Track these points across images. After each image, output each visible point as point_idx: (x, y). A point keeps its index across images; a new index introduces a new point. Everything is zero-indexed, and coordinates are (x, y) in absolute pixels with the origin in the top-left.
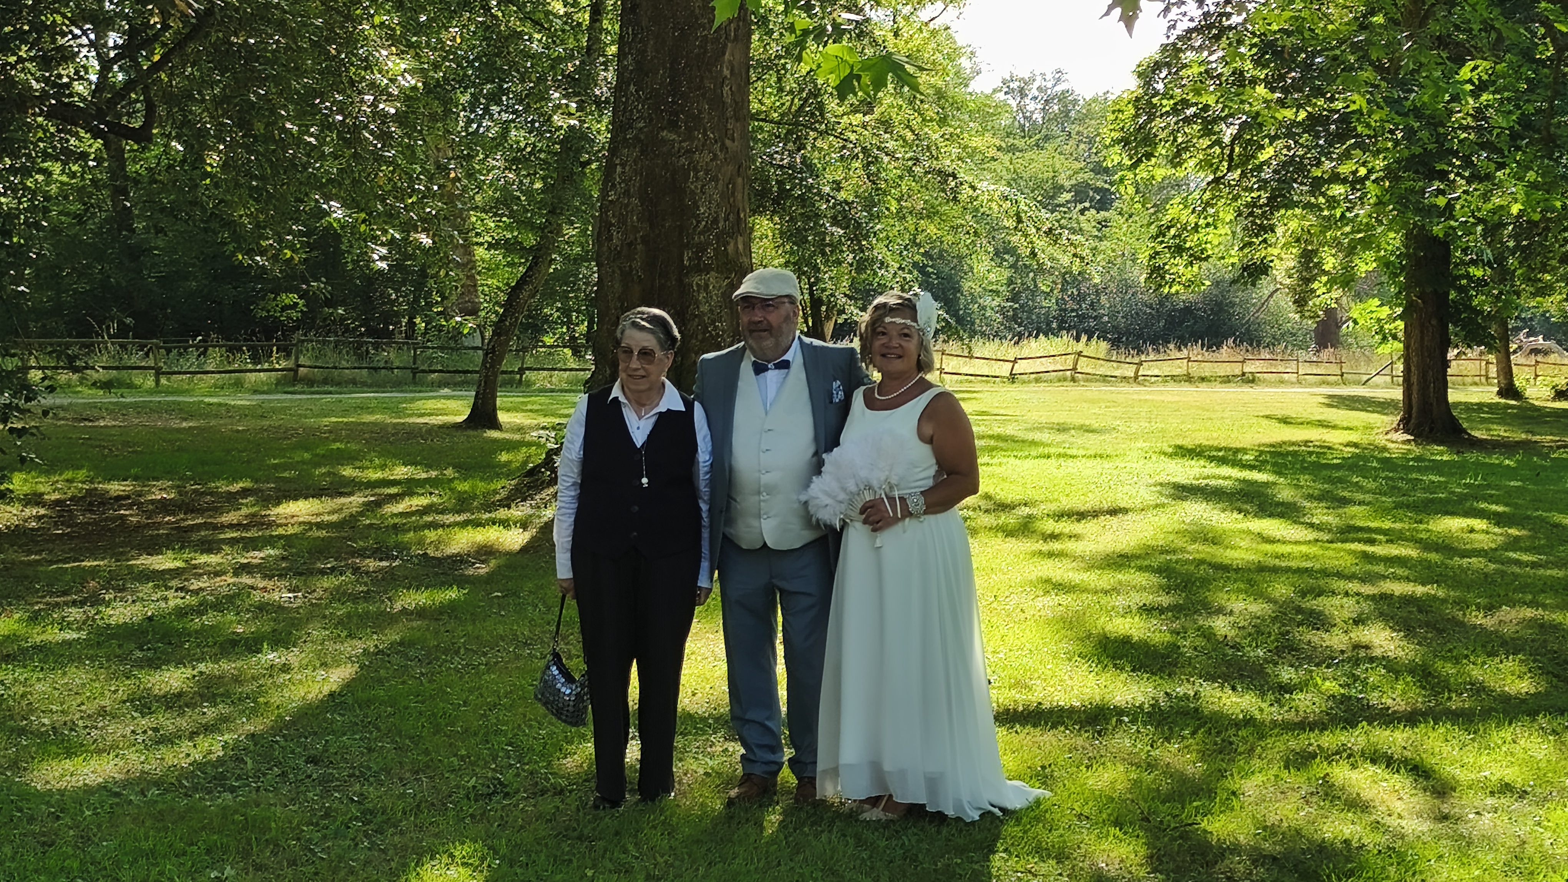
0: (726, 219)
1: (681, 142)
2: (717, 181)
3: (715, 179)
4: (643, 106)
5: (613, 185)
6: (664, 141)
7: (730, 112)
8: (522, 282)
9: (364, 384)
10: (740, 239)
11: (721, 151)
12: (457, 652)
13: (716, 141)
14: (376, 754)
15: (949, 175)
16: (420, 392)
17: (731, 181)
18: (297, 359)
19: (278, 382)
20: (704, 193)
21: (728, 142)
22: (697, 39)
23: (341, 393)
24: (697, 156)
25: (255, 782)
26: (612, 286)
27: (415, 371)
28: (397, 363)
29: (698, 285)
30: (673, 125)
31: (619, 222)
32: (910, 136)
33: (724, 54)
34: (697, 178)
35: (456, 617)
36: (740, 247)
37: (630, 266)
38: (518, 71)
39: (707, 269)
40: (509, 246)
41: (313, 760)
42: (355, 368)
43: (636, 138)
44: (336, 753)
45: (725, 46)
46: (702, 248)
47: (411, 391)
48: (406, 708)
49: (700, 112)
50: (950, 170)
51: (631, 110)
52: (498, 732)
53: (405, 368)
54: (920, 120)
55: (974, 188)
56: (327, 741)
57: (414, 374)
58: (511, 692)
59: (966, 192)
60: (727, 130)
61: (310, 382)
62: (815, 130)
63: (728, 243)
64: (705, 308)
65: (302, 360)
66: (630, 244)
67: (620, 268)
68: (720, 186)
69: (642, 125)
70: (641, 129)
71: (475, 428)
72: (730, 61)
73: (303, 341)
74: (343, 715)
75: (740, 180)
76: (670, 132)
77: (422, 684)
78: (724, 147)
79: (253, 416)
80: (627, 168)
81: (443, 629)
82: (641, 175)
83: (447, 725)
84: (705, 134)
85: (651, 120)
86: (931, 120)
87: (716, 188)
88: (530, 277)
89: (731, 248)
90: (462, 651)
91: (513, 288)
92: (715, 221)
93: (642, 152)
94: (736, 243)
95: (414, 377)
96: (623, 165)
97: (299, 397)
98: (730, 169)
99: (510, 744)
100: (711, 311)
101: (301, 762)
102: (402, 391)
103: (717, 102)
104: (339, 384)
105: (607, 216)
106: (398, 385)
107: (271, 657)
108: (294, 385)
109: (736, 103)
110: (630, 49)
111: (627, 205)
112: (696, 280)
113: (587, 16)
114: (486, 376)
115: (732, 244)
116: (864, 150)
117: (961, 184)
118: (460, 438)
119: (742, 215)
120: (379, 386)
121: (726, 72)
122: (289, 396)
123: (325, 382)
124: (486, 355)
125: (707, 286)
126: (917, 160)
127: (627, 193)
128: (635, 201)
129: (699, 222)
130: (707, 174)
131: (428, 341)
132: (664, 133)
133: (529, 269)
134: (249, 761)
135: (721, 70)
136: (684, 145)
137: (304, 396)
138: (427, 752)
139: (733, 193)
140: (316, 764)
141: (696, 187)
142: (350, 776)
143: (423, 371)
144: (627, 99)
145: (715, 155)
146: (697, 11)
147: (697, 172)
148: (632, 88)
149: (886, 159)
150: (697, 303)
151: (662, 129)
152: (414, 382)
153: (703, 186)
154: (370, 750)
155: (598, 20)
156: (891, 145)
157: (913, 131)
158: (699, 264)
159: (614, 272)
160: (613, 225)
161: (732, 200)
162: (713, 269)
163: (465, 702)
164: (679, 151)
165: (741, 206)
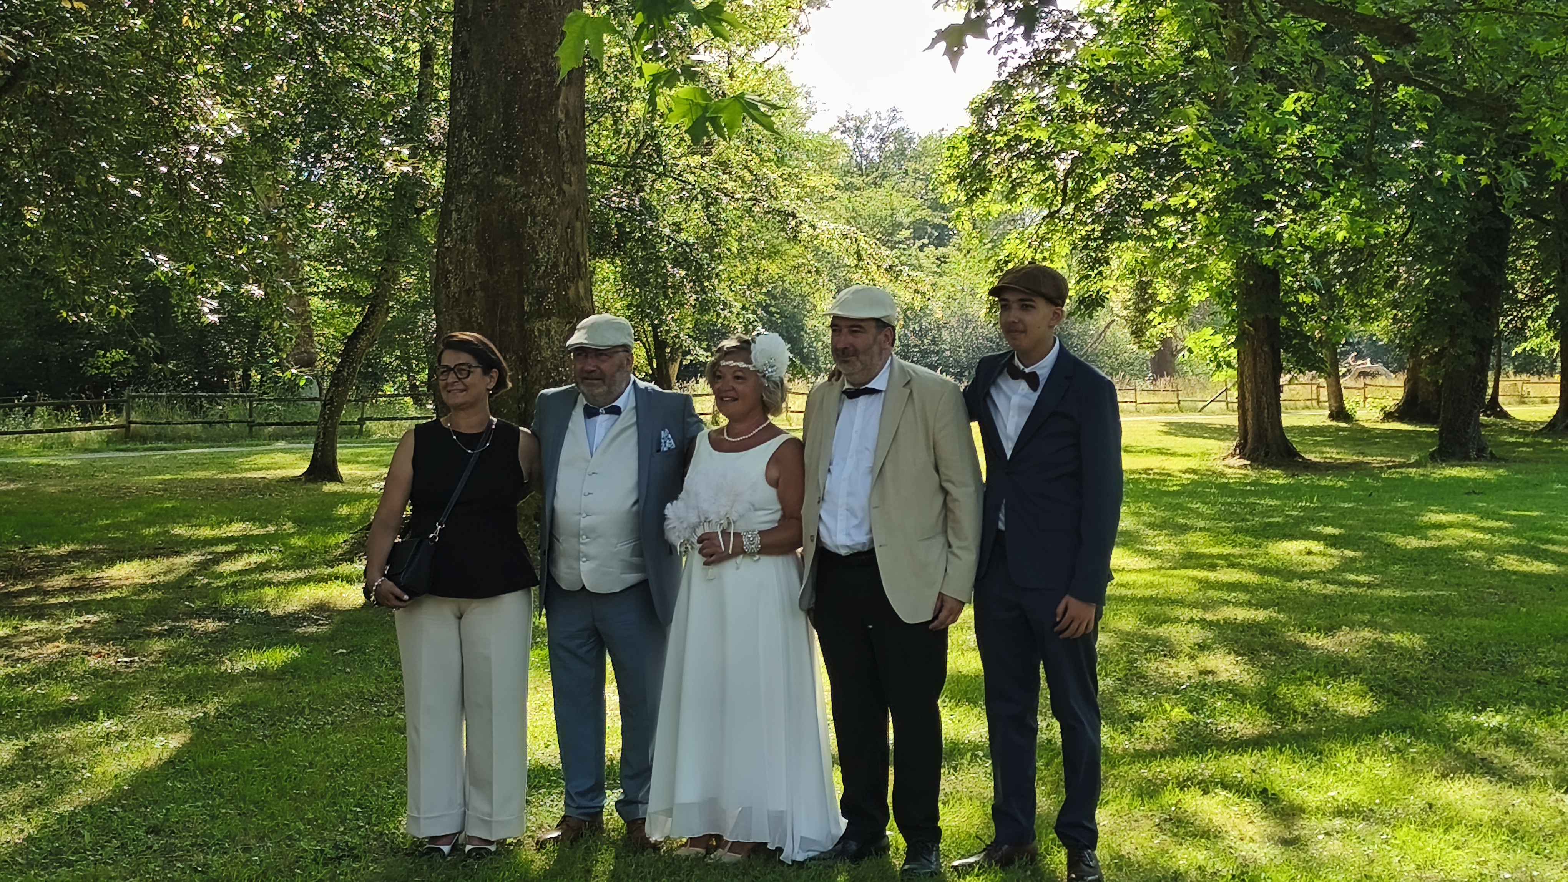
0: (566, 263)
1: (517, 187)
2: (555, 227)
3: (553, 223)
4: (477, 151)
5: (450, 232)
6: (499, 186)
7: (566, 156)
8: (359, 331)
9: (198, 439)
10: (581, 283)
11: (558, 195)
12: (301, 713)
13: (553, 186)
14: (219, 821)
15: (789, 215)
16: (257, 445)
17: (570, 225)
18: (128, 415)
19: (109, 440)
20: (542, 238)
21: (565, 187)
22: (530, 84)
23: (175, 449)
24: (534, 200)
25: (93, 856)
27: (251, 425)
28: (232, 417)
29: (539, 330)
30: (509, 170)
31: (456, 268)
32: (748, 177)
33: (558, 98)
34: (535, 223)
35: (299, 677)
36: (582, 291)
37: (470, 313)
38: (348, 118)
39: (549, 315)
40: (345, 296)
41: (154, 830)
42: (189, 423)
43: (471, 183)
44: (177, 822)
45: (559, 90)
46: (541, 294)
47: (248, 445)
48: (250, 772)
49: (536, 157)
50: (790, 210)
51: (465, 156)
52: (345, 794)
53: (241, 422)
54: (757, 160)
55: (814, 227)
56: (168, 810)
57: (251, 427)
58: (358, 751)
59: (806, 232)
60: (564, 174)
61: (144, 439)
62: (653, 172)
63: (569, 288)
64: (547, 353)
65: (134, 417)
66: (468, 292)
67: (459, 315)
68: (558, 231)
69: (477, 170)
70: (476, 174)
71: (315, 481)
72: (564, 105)
73: (134, 397)
74: (184, 783)
75: (578, 224)
76: (505, 177)
77: (266, 747)
78: (561, 192)
79: (84, 476)
80: (463, 214)
81: (286, 689)
82: (478, 221)
83: (292, 789)
84: (541, 178)
85: (486, 165)
86: (769, 160)
87: (554, 233)
88: (367, 326)
89: (571, 293)
90: (307, 711)
91: (350, 338)
92: (555, 266)
93: (478, 197)
94: (577, 288)
95: (251, 430)
96: (458, 211)
97: (131, 454)
98: (568, 213)
99: (358, 805)
100: (554, 357)
101: (141, 833)
102: (238, 446)
103: (553, 146)
104: (172, 440)
105: (444, 263)
106: (234, 439)
107: (107, 724)
108: (126, 443)
109: (572, 147)
110: (462, 94)
111: (464, 251)
112: (538, 325)
113: (417, 62)
114: (325, 428)
115: (573, 289)
116: (704, 192)
117: (801, 223)
118: (299, 491)
119: (582, 259)
120: (215, 441)
121: (561, 116)
122: (122, 454)
123: (158, 438)
124: (324, 406)
125: (549, 331)
126: (757, 200)
127: (463, 239)
128: (472, 247)
129: (538, 267)
130: (545, 219)
131: (264, 393)
132: (500, 178)
133: (366, 318)
134: (87, 835)
135: (556, 114)
136: (521, 189)
137: (137, 454)
138: (272, 817)
139: (572, 238)
140: (157, 834)
141: (534, 232)
142: (192, 846)
143: (260, 424)
144: (461, 145)
145: (553, 199)
146: (529, 55)
147: (534, 216)
148: (466, 134)
149: (725, 200)
150: (539, 348)
151: (498, 174)
152: (251, 436)
153: (541, 231)
154: (213, 817)
155: (429, 65)
156: (730, 186)
157: (751, 172)
158: (539, 309)
159: (453, 319)
160: (449, 272)
161: (571, 244)
162: (554, 314)
163: (311, 764)
164: (515, 196)
165: (580, 250)
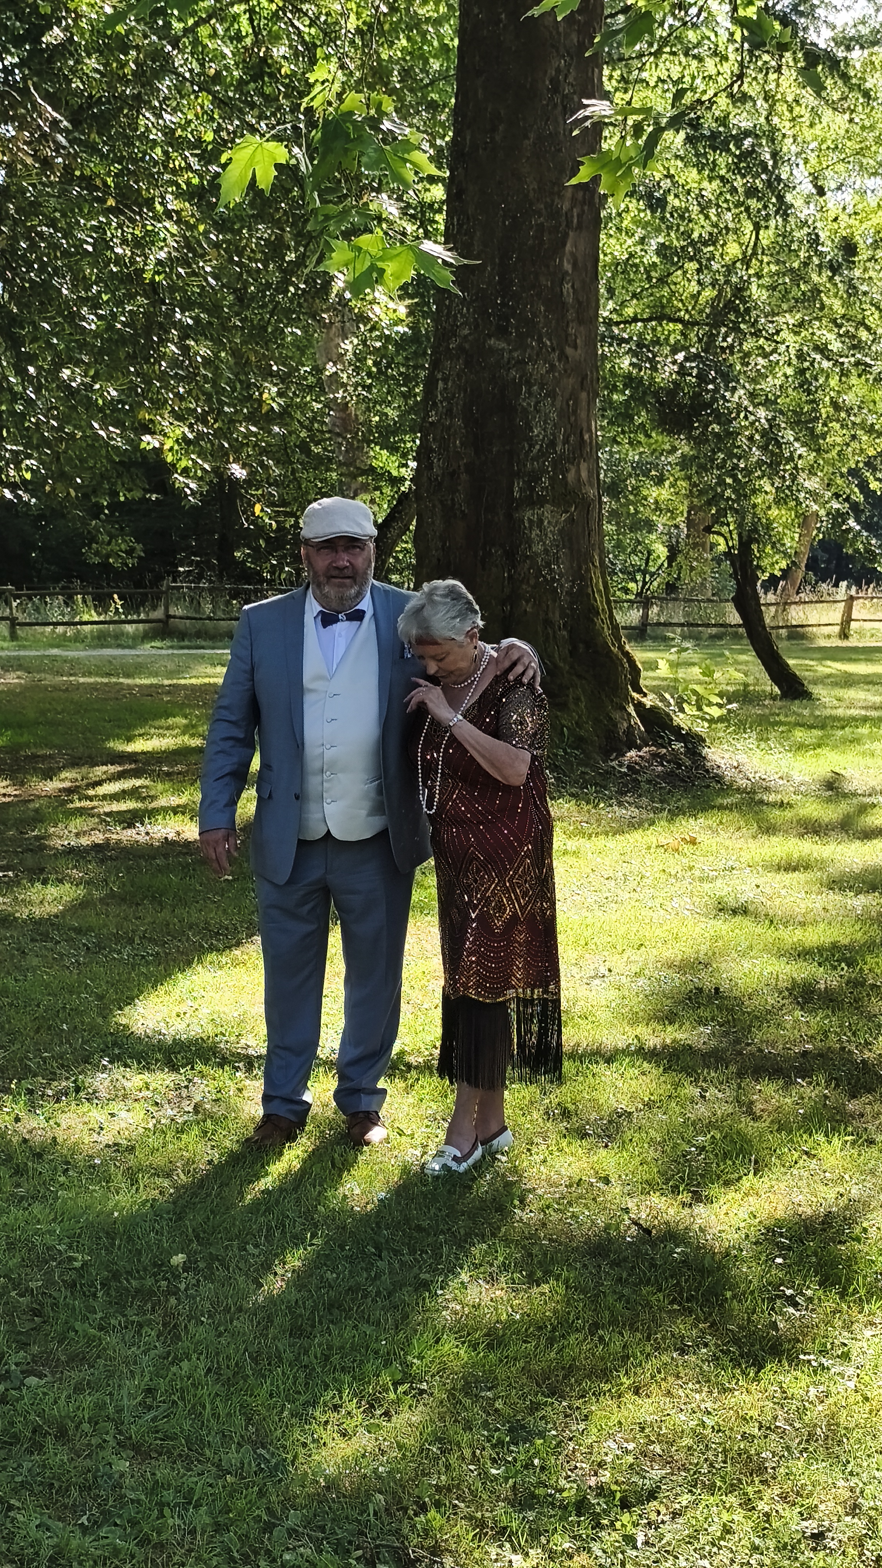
0: (566, 441)
1: (511, 351)
2: (554, 398)
3: (552, 394)
4: (468, 310)
5: (435, 404)
6: (492, 350)
7: (571, 315)
10: (584, 466)
11: (559, 360)
13: (553, 350)
17: (573, 396)
18: (167, 609)
20: (538, 411)
21: (569, 351)
22: (531, 228)
23: (213, 648)
24: (530, 367)
26: (433, 523)
29: (530, 520)
30: (502, 332)
31: (439, 448)
33: (564, 245)
34: (530, 394)
36: (584, 474)
37: (453, 500)
39: (541, 502)
43: (460, 348)
45: (566, 235)
46: (534, 478)
49: (534, 315)
51: (455, 316)
60: (567, 335)
61: (182, 635)
63: (567, 471)
64: (538, 548)
65: (173, 611)
66: (450, 474)
68: (558, 404)
69: (466, 332)
70: (466, 337)
72: (572, 253)
73: (173, 588)
75: (584, 395)
76: (499, 339)
78: (563, 356)
80: (450, 384)
82: (465, 391)
84: (540, 341)
85: (477, 326)
87: (553, 405)
89: (571, 476)
92: (552, 444)
93: (467, 364)
94: (578, 471)
96: (445, 380)
98: (570, 382)
100: (546, 551)
103: (556, 303)
108: (163, 639)
109: (580, 303)
111: (449, 428)
112: (528, 514)
115: (573, 471)
119: (586, 437)
121: (567, 266)
123: (199, 635)
125: (541, 521)
127: (449, 413)
128: (458, 422)
129: (531, 446)
130: (542, 389)
132: (492, 342)
135: (560, 265)
136: (515, 354)
139: (575, 412)
141: (529, 404)
144: (451, 302)
145: (552, 367)
146: (531, 194)
147: (529, 385)
150: (529, 542)
151: (490, 336)
153: (537, 403)
158: (531, 496)
159: (434, 506)
160: (432, 451)
161: (573, 419)
162: (547, 502)
164: (509, 362)
165: (585, 425)
